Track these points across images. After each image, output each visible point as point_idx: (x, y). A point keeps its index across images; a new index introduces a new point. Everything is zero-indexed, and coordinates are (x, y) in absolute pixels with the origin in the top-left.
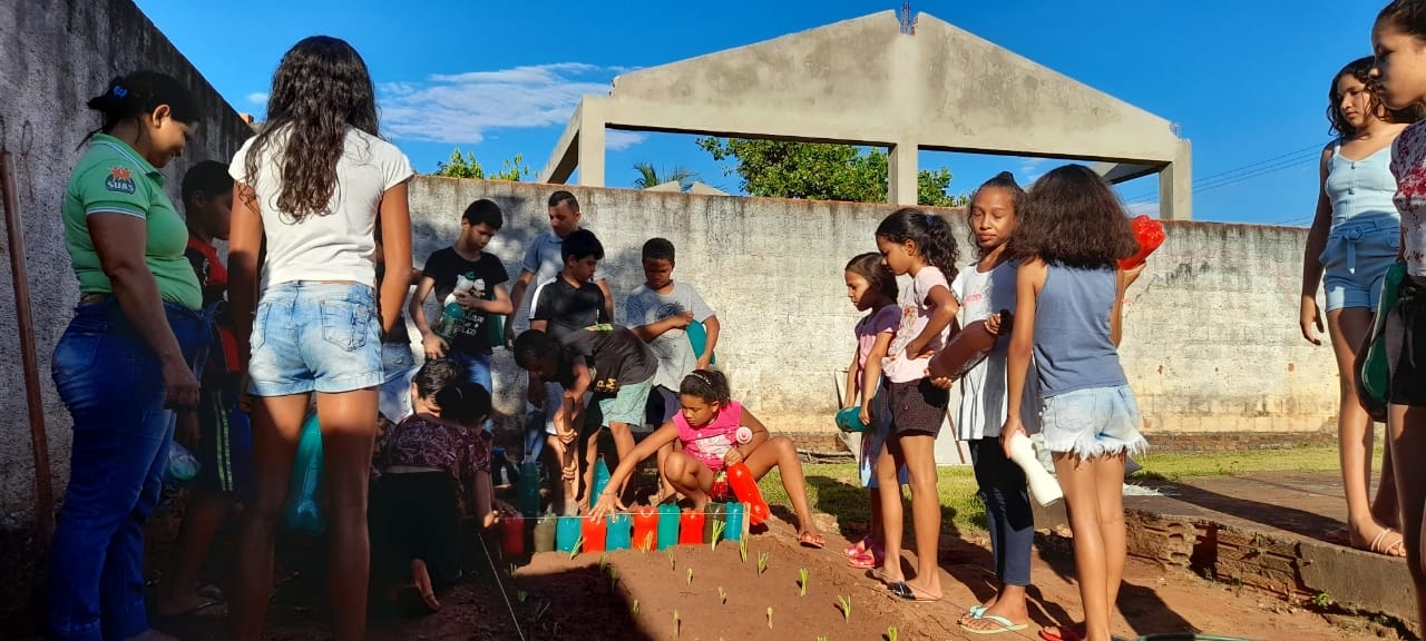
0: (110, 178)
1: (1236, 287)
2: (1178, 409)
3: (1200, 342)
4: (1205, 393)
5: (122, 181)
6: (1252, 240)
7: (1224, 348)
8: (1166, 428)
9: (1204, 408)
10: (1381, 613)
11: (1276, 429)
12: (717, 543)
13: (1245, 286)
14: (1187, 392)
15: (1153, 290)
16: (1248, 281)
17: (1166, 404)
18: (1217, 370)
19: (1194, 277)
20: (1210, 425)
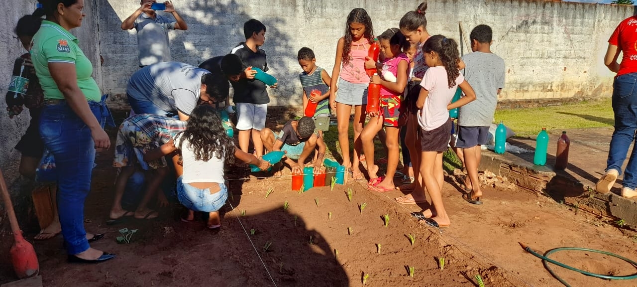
0: (58, 45)
1: (546, 32)
2: (515, 89)
3: (528, 58)
4: (527, 81)
5: (64, 47)
6: (556, 8)
7: (538, 61)
8: (508, 98)
9: (525, 88)
11: (555, 97)
13: (551, 31)
14: (519, 81)
15: (510, 34)
16: (552, 29)
17: (510, 86)
18: (533, 71)
19: (528, 27)
20: (527, 96)
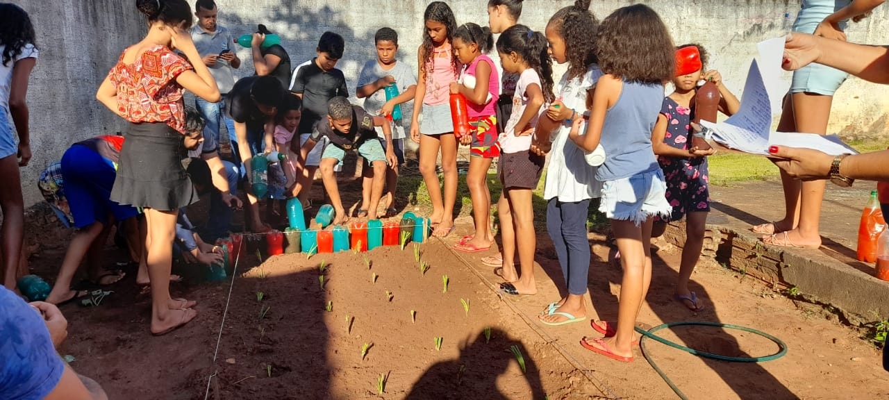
10: (830, 304)
12: (405, 245)
15: (734, 44)
19: (763, 33)
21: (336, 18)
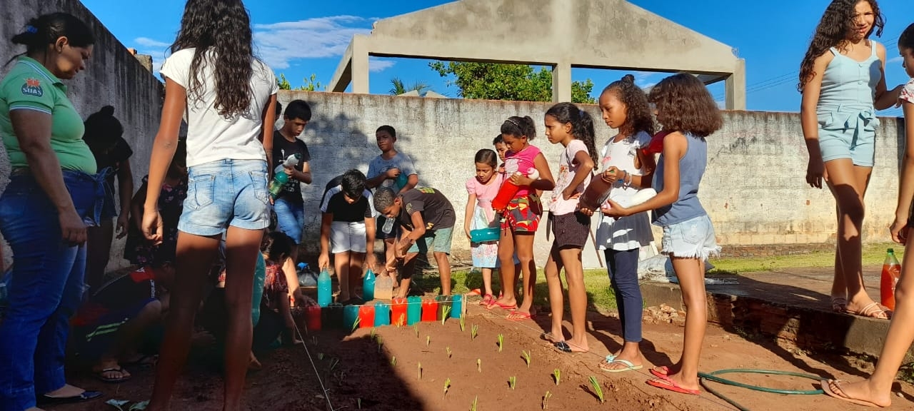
0: (25, 86)
1: (774, 153)
2: (737, 230)
3: (751, 188)
4: (755, 219)
5: (33, 88)
6: (784, 122)
7: (766, 191)
8: (730, 243)
9: (753, 229)
10: (864, 354)
11: (799, 242)
12: (446, 320)
13: (779, 151)
14: (743, 220)
15: (722, 156)
16: (781, 148)
17: (730, 227)
18: (762, 205)
19: (747, 147)
20: (758, 240)
21: (351, 125)
